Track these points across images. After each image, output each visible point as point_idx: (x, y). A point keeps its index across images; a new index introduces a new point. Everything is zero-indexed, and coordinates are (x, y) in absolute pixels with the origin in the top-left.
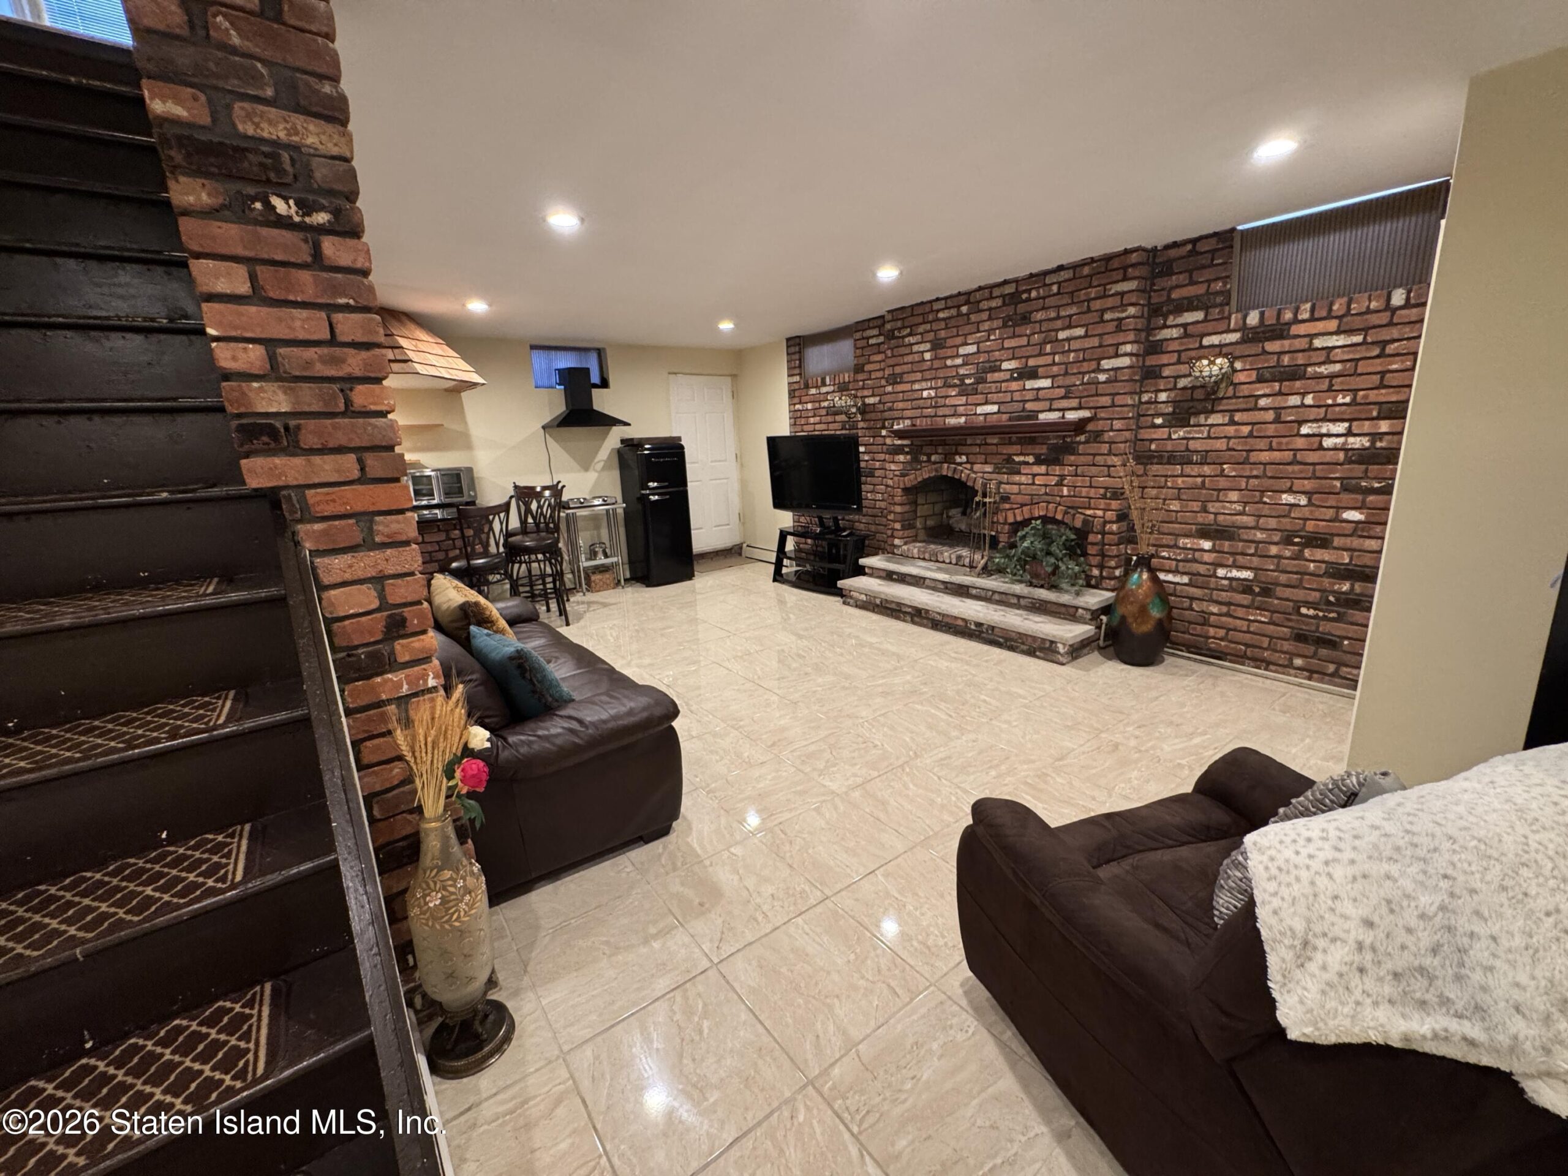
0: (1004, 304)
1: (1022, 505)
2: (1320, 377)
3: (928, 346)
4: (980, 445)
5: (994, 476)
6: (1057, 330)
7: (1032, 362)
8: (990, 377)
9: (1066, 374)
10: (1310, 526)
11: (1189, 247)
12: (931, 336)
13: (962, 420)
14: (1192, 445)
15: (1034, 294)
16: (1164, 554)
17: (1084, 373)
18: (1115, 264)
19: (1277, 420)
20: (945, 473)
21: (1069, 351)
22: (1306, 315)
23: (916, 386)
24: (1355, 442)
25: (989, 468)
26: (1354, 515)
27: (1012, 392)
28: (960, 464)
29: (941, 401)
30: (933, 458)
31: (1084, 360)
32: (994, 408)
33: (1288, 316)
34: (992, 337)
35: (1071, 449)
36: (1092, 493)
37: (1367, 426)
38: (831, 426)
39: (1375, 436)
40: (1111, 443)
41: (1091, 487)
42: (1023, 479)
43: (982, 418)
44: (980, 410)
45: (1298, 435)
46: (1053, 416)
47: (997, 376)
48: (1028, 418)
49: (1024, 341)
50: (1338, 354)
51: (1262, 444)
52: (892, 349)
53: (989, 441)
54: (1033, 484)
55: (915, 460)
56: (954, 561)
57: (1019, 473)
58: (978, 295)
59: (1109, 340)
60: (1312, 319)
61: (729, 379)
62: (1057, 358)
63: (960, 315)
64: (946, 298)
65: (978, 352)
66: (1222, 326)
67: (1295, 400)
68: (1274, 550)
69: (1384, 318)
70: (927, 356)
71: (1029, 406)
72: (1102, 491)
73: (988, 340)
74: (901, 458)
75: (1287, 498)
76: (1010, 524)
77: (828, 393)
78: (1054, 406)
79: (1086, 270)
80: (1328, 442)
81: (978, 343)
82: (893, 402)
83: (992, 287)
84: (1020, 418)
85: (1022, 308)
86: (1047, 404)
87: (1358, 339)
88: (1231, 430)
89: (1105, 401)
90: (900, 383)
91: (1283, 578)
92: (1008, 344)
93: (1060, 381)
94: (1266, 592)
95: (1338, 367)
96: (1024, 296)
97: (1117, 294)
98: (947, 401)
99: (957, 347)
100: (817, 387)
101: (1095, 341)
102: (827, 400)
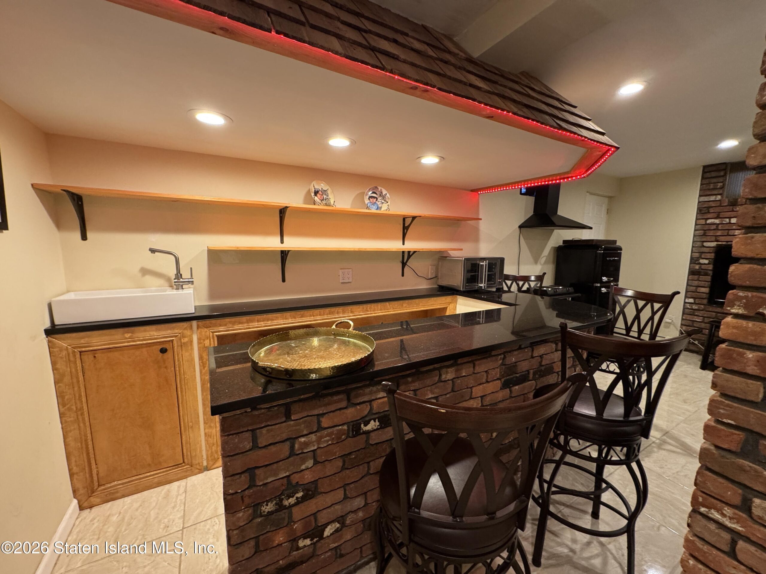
61: (606, 200)
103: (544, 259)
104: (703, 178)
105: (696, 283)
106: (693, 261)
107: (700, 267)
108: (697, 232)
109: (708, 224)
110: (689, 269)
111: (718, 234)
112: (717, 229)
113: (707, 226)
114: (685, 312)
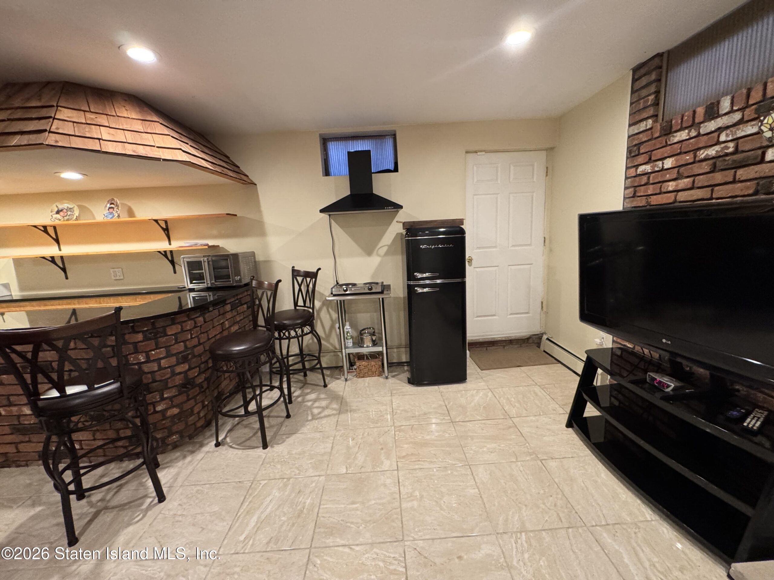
61: (544, 154)
77: (720, 130)
100: (693, 126)
102: (718, 143)
103: (385, 249)
108: (627, 191)
109: (640, 175)
111: (650, 192)
112: (649, 183)
113: (637, 179)
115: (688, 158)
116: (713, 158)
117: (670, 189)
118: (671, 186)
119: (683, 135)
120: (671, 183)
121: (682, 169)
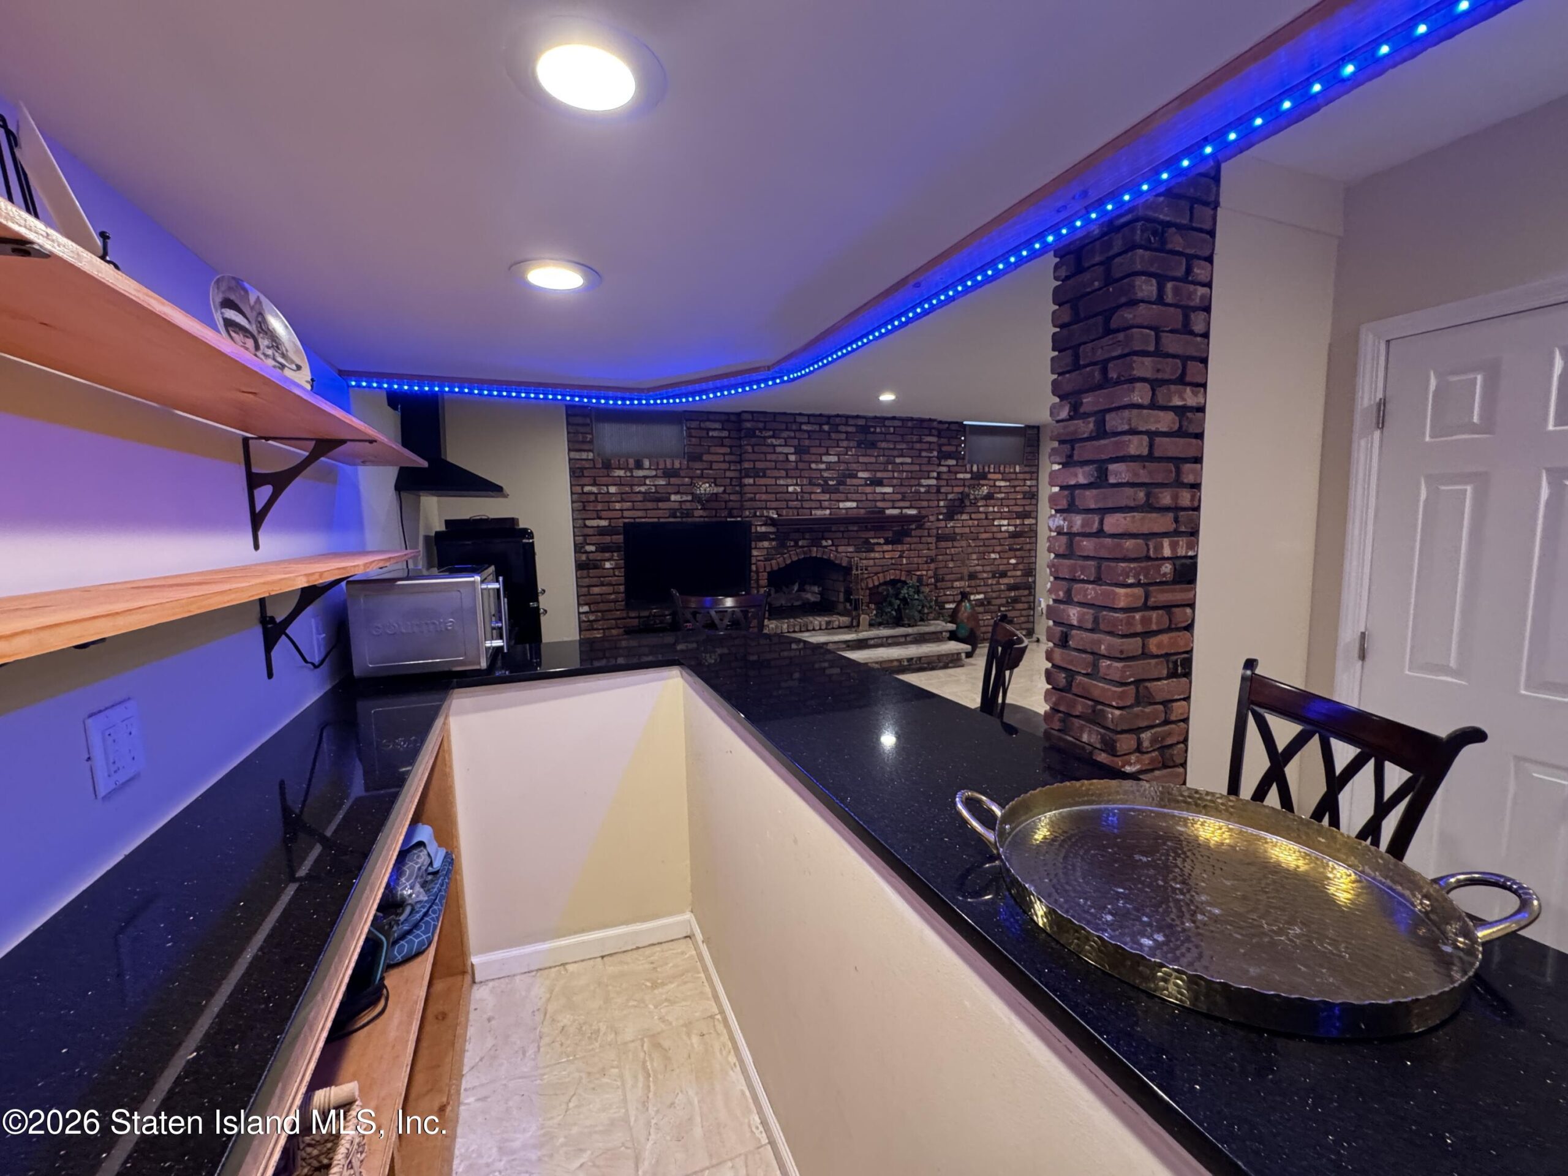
0: (857, 432)
1: (876, 574)
2: (998, 499)
3: (792, 450)
4: (843, 532)
5: (856, 554)
6: (895, 457)
7: (879, 475)
8: (849, 481)
9: (901, 485)
10: (1001, 568)
11: (947, 425)
12: (796, 442)
13: (828, 512)
14: (957, 530)
15: (878, 430)
16: (948, 593)
17: (912, 486)
18: (925, 425)
19: (987, 518)
20: (814, 555)
21: (903, 471)
22: (992, 470)
23: (781, 482)
24: (1011, 529)
25: (851, 549)
26: (1013, 561)
27: (866, 494)
28: (826, 547)
29: (806, 496)
30: (800, 543)
31: (912, 478)
32: (854, 505)
33: (986, 469)
34: (850, 453)
35: (908, 534)
36: (920, 560)
37: (1012, 522)
38: (650, 513)
39: (1016, 526)
40: (929, 529)
41: (919, 557)
42: (877, 555)
43: (844, 511)
44: (841, 505)
45: (994, 525)
46: (896, 512)
47: (855, 481)
48: (879, 512)
49: (873, 460)
50: (1003, 490)
51: (982, 530)
52: (753, 446)
53: (851, 528)
54: (884, 558)
55: (782, 545)
56: (824, 627)
57: (873, 551)
58: (838, 420)
59: (924, 468)
60: (994, 473)
62: (896, 475)
63: (821, 431)
64: (809, 416)
65: (839, 462)
66: (964, 469)
67: (991, 509)
68: (990, 581)
69: (1013, 476)
70: (792, 458)
71: (879, 504)
72: (925, 559)
73: (846, 454)
74: (766, 544)
75: (993, 556)
76: (870, 589)
77: (646, 477)
78: (896, 506)
79: (910, 424)
80: (1003, 529)
81: (838, 455)
82: (755, 494)
83: (848, 417)
84: (873, 512)
85: (870, 437)
86: (890, 504)
87: (1008, 484)
88: (970, 522)
89: (925, 504)
90: (762, 477)
91: (994, 595)
92: (861, 459)
93: (898, 489)
94: (989, 603)
95: (1003, 495)
96: (872, 430)
97: (927, 442)
98: (813, 497)
99: (821, 455)
100: (626, 468)
101: (917, 468)
102: (645, 484)
104: (568, 424)
105: (587, 581)
106: (578, 549)
107: (587, 558)
108: (575, 505)
109: (586, 493)
110: (576, 561)
111: (599, 508)
112: (596, 501)
113: (585, 496)
114: (583, 628)
115: (627, 489)
116: (643, 493)
117: (617, 508)
118: (618, 506)
119: (621, 473)
120: (617, 504)
121: (624, 496)
